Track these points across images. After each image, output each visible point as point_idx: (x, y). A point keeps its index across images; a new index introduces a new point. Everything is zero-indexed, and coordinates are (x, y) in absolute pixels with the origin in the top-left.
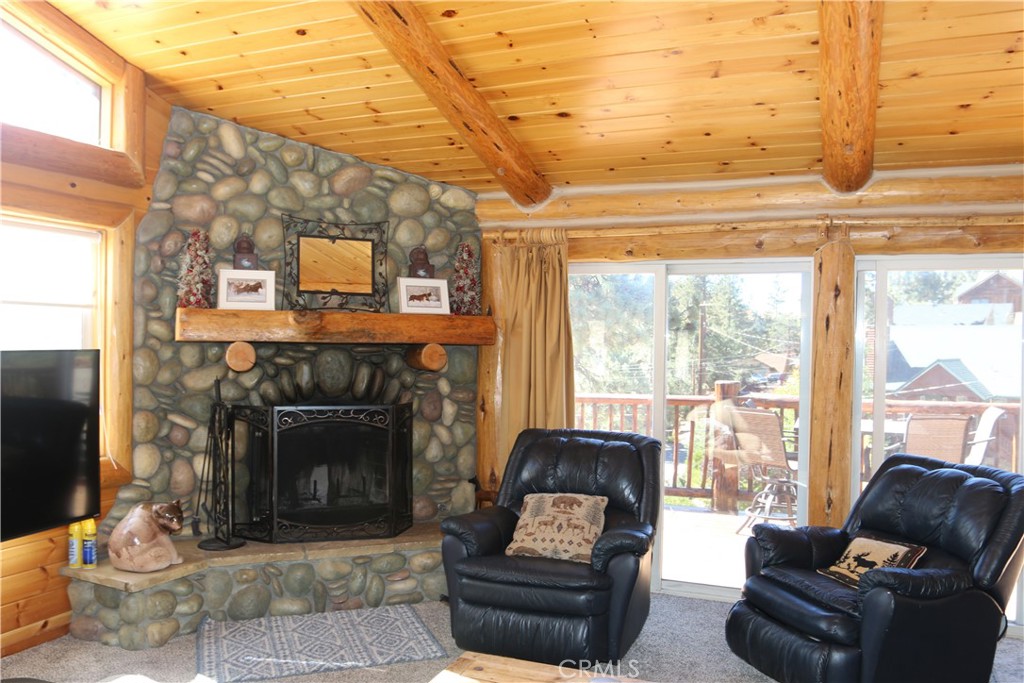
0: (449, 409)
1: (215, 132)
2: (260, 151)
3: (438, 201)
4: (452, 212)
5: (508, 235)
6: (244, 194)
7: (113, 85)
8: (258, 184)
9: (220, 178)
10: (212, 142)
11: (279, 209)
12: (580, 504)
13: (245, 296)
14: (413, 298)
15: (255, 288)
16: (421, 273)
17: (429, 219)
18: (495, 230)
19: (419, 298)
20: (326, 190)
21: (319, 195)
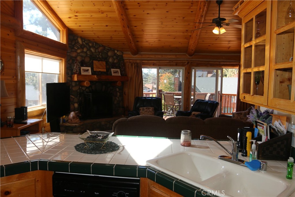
0: (118, 94)
1: (77, 39)
2: (85, 43)
3: (116, 53)
4: (119, 56)
5: (130, 61)
6: (82, 52)
7: (63, 30)
8: (85, 50)
9: (78, 48)
10: (77, 41)
11: (89, 55)
12: (150, 108)
13: (86, 72)
14: (114, 73)
15: (87, 70)
16: (115, 68)
17: (115, 57)
18: (127, 60)
19: (115, 73)
20: (97, 51)
21: (96, 52)
